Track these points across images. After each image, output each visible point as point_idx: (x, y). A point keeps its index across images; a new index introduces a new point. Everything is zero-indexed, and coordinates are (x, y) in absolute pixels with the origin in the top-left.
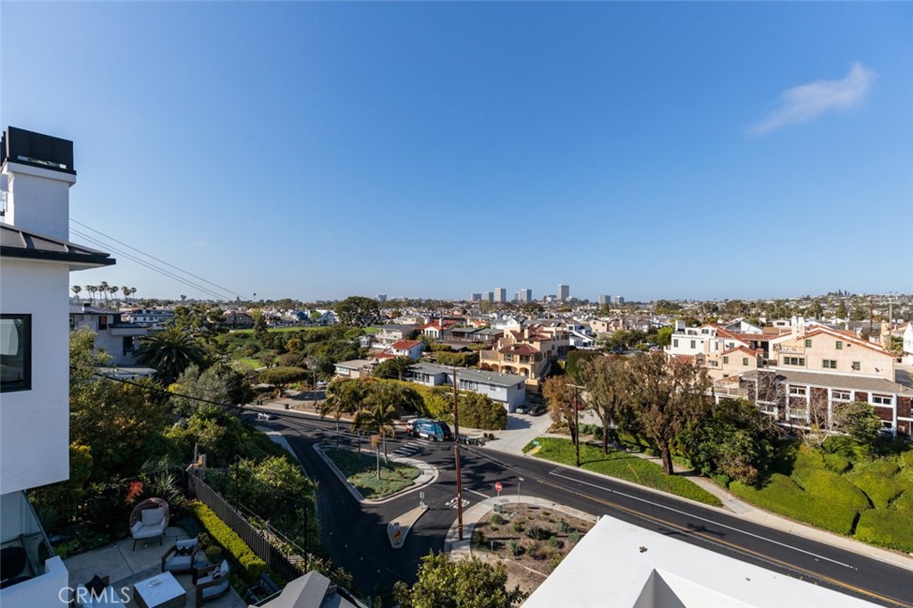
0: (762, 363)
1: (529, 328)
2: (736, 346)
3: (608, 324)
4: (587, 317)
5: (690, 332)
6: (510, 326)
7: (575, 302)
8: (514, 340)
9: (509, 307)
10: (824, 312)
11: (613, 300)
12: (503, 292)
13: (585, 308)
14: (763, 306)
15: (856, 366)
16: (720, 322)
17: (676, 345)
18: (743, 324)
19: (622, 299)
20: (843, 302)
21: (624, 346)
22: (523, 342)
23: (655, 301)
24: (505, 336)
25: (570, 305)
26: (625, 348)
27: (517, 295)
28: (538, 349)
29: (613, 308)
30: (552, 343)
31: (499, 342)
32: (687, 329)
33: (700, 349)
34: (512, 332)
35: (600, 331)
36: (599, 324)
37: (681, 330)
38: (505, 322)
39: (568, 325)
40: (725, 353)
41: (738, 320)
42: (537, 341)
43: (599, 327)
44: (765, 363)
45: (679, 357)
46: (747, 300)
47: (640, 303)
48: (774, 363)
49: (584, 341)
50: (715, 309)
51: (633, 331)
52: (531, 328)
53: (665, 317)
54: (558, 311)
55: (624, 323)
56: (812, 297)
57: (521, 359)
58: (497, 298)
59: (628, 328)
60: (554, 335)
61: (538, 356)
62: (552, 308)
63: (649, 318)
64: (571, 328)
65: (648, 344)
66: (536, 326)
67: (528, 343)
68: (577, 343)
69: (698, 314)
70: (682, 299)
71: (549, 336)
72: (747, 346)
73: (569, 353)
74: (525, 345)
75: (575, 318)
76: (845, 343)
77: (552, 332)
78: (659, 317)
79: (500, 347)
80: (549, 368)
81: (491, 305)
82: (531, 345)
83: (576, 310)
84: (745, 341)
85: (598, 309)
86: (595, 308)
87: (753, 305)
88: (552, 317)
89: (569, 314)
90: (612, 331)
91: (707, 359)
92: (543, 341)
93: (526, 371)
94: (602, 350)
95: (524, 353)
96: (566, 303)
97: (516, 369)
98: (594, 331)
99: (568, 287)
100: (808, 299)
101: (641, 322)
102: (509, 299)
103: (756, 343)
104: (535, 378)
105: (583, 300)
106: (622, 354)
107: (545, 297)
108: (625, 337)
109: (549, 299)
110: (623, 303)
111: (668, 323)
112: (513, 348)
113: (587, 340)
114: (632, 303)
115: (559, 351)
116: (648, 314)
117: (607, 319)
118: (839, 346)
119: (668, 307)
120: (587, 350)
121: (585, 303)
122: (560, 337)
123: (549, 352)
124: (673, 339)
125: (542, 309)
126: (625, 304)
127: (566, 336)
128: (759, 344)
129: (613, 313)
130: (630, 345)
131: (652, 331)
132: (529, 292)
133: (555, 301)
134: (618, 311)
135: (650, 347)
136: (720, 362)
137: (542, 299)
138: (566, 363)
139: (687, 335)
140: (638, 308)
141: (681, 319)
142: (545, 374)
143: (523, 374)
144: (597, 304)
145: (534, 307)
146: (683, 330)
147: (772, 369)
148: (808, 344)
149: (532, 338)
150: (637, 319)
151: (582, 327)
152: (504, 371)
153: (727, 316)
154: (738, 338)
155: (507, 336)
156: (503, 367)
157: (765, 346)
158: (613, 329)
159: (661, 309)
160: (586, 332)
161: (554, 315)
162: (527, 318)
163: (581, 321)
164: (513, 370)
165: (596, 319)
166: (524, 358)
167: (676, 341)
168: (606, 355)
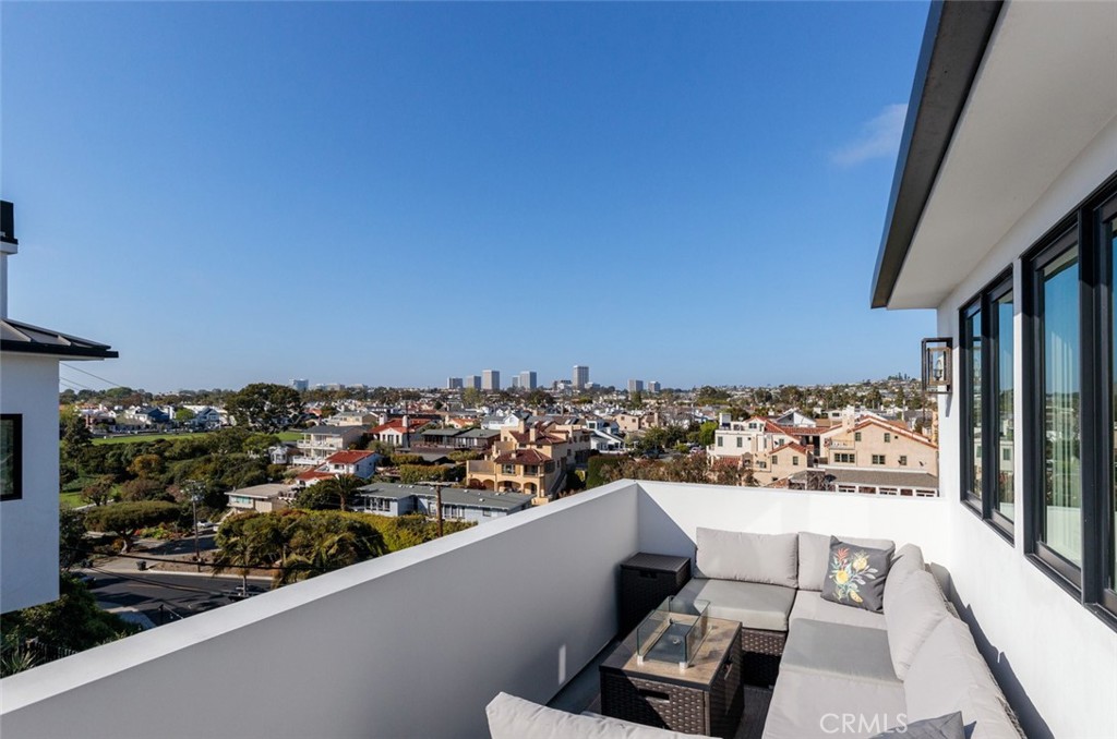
0: (812, 461)
1: (536, 427)
2: (786, 442)
3: (640, 419)
4: (612, 410)
5: (736, 427)
6: (508, 425)
7: (596, 390)
8: (515, 444)
9: (506, 397)
10: (884, 400)
11: (646, 387)
12: (495, 375)
13: (611, 397)
14: (820, 393)
15: (903, 461)
16: (771, 413)
17: (720, 444)
18: (795, 415)
19: (657, 385)
20: (901, 388)
21: (659, 448)
22: (528, 447)
23: (699, 387)
24: (502, 440)
25: (590, 394)
26: (661, 451)
27: (515, 380)
28: (550, 456)
29: (647, 398)
30: (568, 446)
31: (494, 447)
32: (733, 424)
33: (747, 447)
34: (512, 433)
35: (629, 429)
36: (628, 419)
37: (726, 425)
38: (501, 420)
39: (588, 422)
40: (774, 451)
41: (791, 410)
42: (548, 444)
43: (628, 424)
44: (816, 461)
45: (724, 459)
46: (803, 385)
47: (680, 391)
48: (825, 461)
49: (609, 443)
50: (769, 398)
51: (671, 427)
52: (539, 427)
53: (710, 409)
54: (574, 403)
55: (659, 417)
56: (873, 382)
57: (526, 470)
58: (487, 384)
59: (665, 424)
60: (570, 435)
61: (548, 466)
62: (565, 398)
63: (690, 410)
64: (592, 426)
65: (688, 444)
66: (545, 424)
67: (534, 447)
68: (600, 446)
69: (748, 404)
70: (731, 385)
71: (563, 437)
72: (798, 442)
73: (590, 460)
74: (530, 451)
75: (597, 412)
76: (892, 435)
77: (567, 432)
78: (703, 409)
79: (495, 455)
80: (564, 482)
81: (477, 395)
82: (539, 450)
83: (597, 401)
84: (796, 437)
85: (627, 400)
86: (623, 397)
87: (809, 393)
88: (565, 411)
89: (589, 406)
90: (644, 429)
91: (755, 459)
92: (556, 444)
93: (533, 487)
94: (633, 454)
95: (531, 462)
96: (584, 391)
97: (519, 485)
98: (621, 429)
99: (587, 368)
100: (868, 384)
101: (681, 415)
102: (504, 386)
103: (807, 438)
104: (546, 495)
105: (607, 387)
106: (657, 458)
107: (556, 383)
108: (661, 436)
109: (561, 386)
110: (659, 392)
111: (712, 417)
112: (514, 456)
113: (613, 441)
114: (671, 391)
115: (576, 457)
116: (689, 405)
117: (639, 413)
118: (887, 438)
119: (713, 396)
120: (613, 455)
121: (610, 390)
122: (578, 439)
123: (564, 459)
124: (716, 436)
125: (551, 401)
126: (661, 392)
127: (586, 436)
128: (811, 439)
129: (646, 404)
130: (667, 447)
131: (694, 427)
132: (533, 376)
133: (570, 389)
134: (653, 402)
135: (691, 447)
136: (769, 462)
137: (551, 386)
138: (586, 474)
139: (732, 431)
140: (677, 398)
141: (728, 411)
142: (559, 490)
143: (528, 492)
144: (625, 392)
145: (541, 398)
146: (728, 425)
147: (822, 468)
148: (858, 438)
149: (541, 440)
150: (676, 411)
151: (607, 425)
152: (502, 489)
153: (781, 406)
154: (788, 433)
155: (506, 438)
156: (500, 484)
157: (816, 440)
158: (646, 425)
159: (706, 398)
160: (612, 430)
161: (569, 408)
162: (531, 413)
163: (605, 416)
164: (514, 487)
165: (625, 413)
166: (530, 469)
167: (720, 439)
168: (637, 460)
